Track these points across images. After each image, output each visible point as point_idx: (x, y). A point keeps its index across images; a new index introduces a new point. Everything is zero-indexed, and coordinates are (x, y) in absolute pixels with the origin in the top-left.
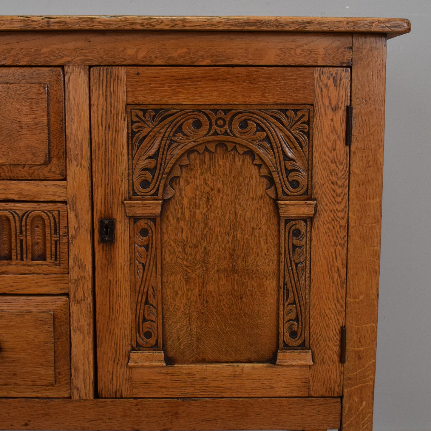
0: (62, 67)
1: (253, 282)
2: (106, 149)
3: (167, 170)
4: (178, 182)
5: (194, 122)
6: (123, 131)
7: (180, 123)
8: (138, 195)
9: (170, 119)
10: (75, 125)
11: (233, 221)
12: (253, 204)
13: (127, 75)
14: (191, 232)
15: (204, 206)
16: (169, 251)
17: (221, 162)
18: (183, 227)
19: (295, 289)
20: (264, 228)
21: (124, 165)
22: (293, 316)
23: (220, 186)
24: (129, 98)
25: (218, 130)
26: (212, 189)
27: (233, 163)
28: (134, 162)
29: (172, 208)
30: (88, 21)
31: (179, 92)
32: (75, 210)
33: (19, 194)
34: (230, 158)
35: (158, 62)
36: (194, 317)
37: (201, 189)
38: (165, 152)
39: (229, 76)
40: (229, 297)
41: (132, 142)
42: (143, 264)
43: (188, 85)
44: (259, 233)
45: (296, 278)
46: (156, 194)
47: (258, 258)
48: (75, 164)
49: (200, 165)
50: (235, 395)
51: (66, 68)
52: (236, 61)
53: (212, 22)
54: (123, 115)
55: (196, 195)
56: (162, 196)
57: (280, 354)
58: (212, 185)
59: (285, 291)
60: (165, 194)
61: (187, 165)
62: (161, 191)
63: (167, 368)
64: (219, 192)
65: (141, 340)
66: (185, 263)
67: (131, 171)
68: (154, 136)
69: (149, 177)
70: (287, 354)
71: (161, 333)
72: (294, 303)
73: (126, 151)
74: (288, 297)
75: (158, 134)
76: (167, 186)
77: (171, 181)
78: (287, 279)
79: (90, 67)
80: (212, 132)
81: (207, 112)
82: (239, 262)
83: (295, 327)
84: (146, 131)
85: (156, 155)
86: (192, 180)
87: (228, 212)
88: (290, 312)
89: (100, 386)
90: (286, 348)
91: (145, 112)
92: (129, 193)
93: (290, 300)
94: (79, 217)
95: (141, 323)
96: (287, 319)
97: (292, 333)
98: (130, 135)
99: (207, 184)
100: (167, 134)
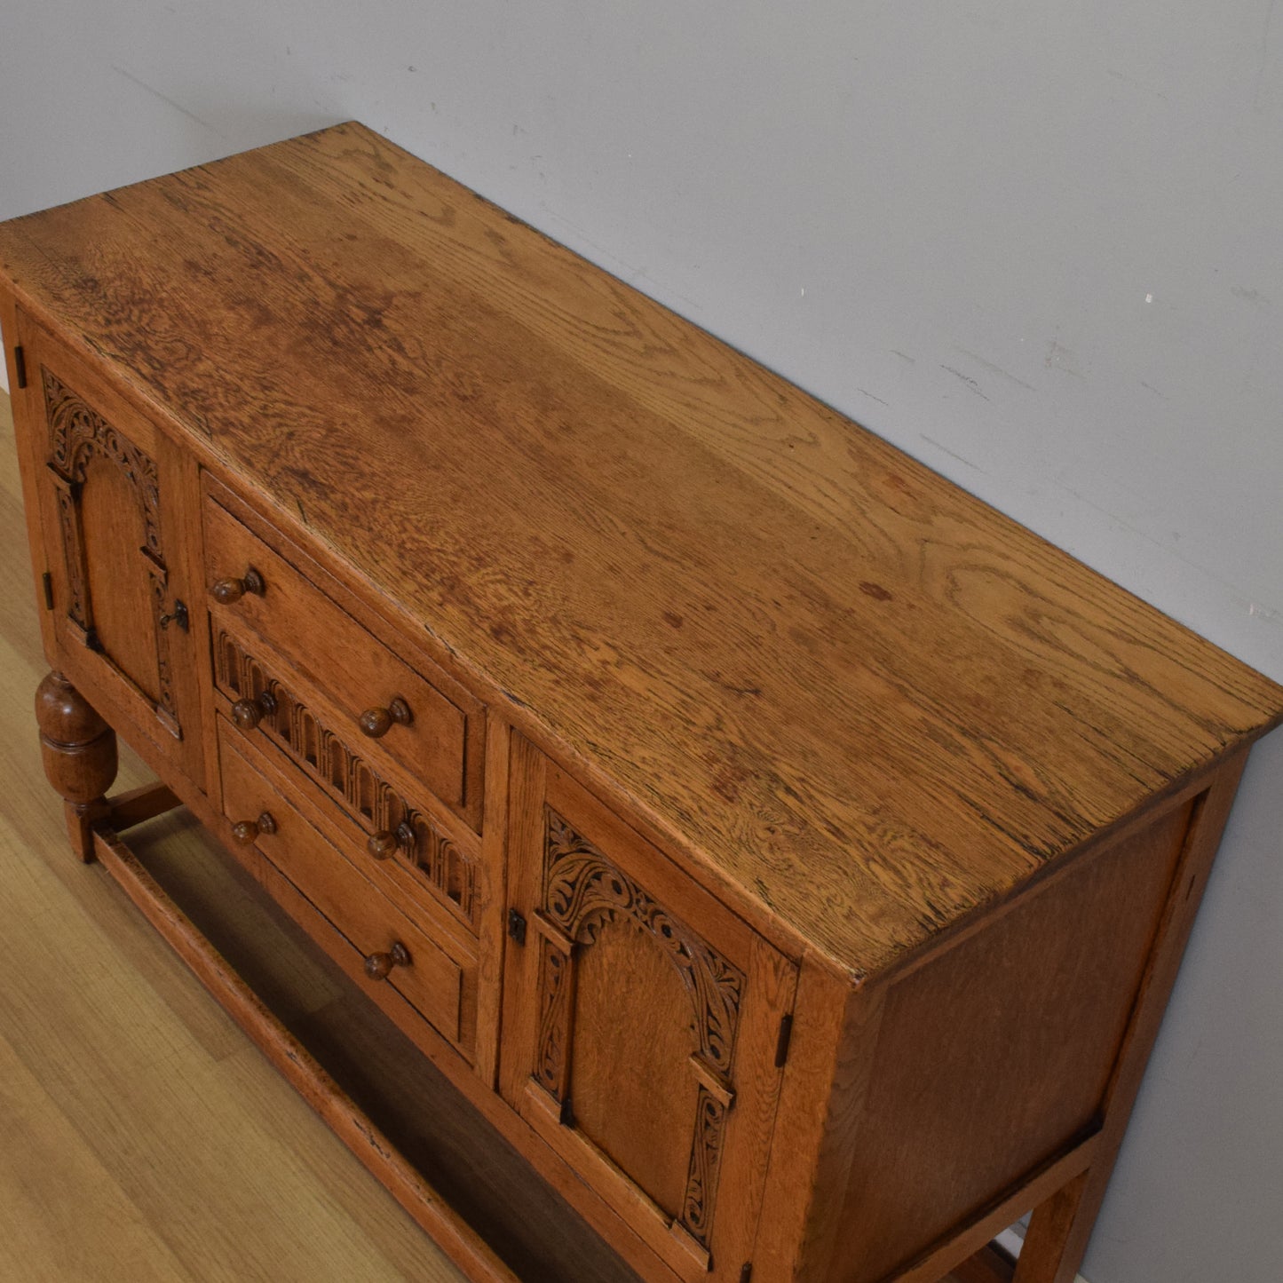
1: (667, 1116)
2: (522, 836)
3: (583, 912)
4: (599, 932)
5: (613, 880)
6: (540, 829)
7: (599, 870)
8: (551, 916)
9: (588, 856)
11: (653, 1029)
12: (675, 1029)
13: (547, 769)
14: (608, 1001)
15: (624, 984)
17: (645, 950)
18: (600, 987)
19: (702, 1168)
21: (539, 868)
22: (697, 1197)
23: (643, 976)
24: (548, 798)
25: (640, 913)
26: (634, 973)
28: (551, 875)
29: (589, 959)
31: (599, 834)
34: (655, 955)
35: (579, 779)
36: (602, 1096)
37: (623, 962)
38: (582, 890)
39: (655, 861)
40: (640, 1109)
41: (549, 850)
42: (551, 995)
43: (609, 834)
45: (705, 1160)
46: (569, 928)
47: (674, 1095)
49: (624, 934)
51: (488, 710)
54: (541, 812)
55: (616, 964)
56: (576, 937)
57: (675, 1225)
58: (634, 967)
59: (693, 1163)
60: (579, 936)
61: (609, 923)
62: (574, 930)
63: (563, 1127)
64: (641, 982)
65: (543, 1074)
66: (599, 1030)
67: (546, 881)
68: (571, 862)
69: (564, 906)
70: (684, 1232)
71: (561, 1084)
72: (700, 1184)
73: (542, 856)
74: (694, 1171)
75: (576, 863)
76: (584, 928)
77: (588, 926)
78: (696, 1150)
79: (512, 728)
80: (632, 910)
81: (628, 882)
82: (654, 1080)
83: (697, 1212)
84: (564, 849)
85: (572, 885)
86: (614, 943)
87: (648, 1014)
88: (694, 1190)
89: (501, 1083)
90: (684, 1224)
91: (564, 827)
92: (542, 905)
93: (696, 1176)
94: (493, 889)
95: (543, 1057)
96: (690, 1194)
97: (693, 1215)
98: (548, 840)
99: (629, 962)
100: (585, 872)
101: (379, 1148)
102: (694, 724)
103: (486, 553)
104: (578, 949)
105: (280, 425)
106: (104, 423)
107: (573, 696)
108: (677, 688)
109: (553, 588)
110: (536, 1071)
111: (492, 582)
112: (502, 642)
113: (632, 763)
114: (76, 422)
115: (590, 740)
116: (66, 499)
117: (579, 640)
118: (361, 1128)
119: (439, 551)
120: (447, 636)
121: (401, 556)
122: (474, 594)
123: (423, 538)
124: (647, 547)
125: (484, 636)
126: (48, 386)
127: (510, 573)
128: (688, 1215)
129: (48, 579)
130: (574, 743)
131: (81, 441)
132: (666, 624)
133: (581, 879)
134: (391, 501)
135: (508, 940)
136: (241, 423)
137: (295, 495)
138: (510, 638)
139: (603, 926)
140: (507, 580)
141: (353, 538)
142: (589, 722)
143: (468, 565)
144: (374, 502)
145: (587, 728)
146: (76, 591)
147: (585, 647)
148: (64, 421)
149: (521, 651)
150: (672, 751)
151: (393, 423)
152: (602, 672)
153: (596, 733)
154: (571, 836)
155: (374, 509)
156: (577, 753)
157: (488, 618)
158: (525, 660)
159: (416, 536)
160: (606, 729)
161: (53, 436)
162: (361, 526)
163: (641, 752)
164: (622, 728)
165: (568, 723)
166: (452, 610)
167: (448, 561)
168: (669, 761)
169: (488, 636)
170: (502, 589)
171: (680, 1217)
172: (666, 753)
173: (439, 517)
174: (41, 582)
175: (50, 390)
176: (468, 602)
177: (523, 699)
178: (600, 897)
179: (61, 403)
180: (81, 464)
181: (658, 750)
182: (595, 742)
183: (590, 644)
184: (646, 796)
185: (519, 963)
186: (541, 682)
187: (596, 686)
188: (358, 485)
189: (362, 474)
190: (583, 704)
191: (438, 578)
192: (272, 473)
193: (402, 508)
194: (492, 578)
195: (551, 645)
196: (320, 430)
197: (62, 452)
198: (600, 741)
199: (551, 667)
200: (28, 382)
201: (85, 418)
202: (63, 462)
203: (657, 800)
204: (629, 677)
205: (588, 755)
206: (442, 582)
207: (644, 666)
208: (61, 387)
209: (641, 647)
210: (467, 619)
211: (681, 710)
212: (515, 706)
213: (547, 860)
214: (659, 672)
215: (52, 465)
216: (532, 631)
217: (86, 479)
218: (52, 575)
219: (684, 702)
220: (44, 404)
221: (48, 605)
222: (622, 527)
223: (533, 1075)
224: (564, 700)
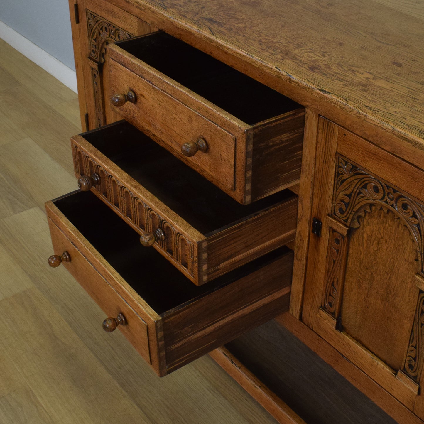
1: (396, 315)
2: (322, 175)
3: (355, 210)
4: (363, 219)
5: (374, 186)
6: (333, 168)
7: (366, 182)
8: (336, 215)
9: (360, 176)
10: (307, 151)
11: (391, 267)
12: (405, 264)
13: (339, 132)
14: (366, 258)
15: (376, 246)
16: (352, 261)
17: (390, 222)
18: (362, 251)
19: (417, 339)
21: (331, 191)
22: (413, 355)
23: (387, 238)
24: (339, 149)
25: (389, 201)
26: (382, 238)
27: (398, 229)
28: (337, 193)
29: (356, 236)
30: (310, 89)
31: (367, 161)
32: (302, 204)
34: (396, 223)
35: (358, 132)
36: (359, 311)
37: (376, 233)
38: (355, 197)
39: (400, 167)
40: (381, 314)
41: (337, 179)
42: (334, 261)
43: (373, 159)
44: (405, 286)
45: (420, 333)
46: (346, 221)
47: (402, 302)
48: (305, 175)
49: (377, 217)
50: (370, 376)
51: (306, 110)
53: (383, 126)
54: (334, 158)
55: (372, 235)
56: (350, 225)
57: (399, 373)
58: (382, 235)
59: (412, 336)
60: (352, 224)
61: (369, 213)
62: (349, 221)
63: (337, 332)
64: (386, 242)
65: (327, 304)
66: (359, 275)
67: (334, 197)
68: (350, 183)
69: (344, 208)
70: (404, 376)
71: (337, 308)
72: (415, 347)
73: (333, 183)
74: (413, 340)
75: (352, 182)
76: (355, 219)
77: (357, 217)
78: (414, 329)
79: (319, 115)
80: (385, 200)
81: (383, 184)
82: (390, 296)
83: (413, 363)
84: (346, 176)
85: (349, 196)
86: (371, 224)
87: (389, 259)
88: (412, 351)
89: (303, 315)
90: (405, 371)
91: (346, 163)
92: (332, 211)
93: (414, 344)
94: (304, 209)
95: (328, 295)
96: (409, 354)
97: (411, 366)
98: (337, 174)
99: (379, 232)
100: (358, 186)
101: (235, 364)
102: (418, 99)
103: (301, 43)
104: (351, 231)
105: (197, 5)
106: (114, 27)
107: (355, 90)
108: (405, 87)
109: (336, 54)
110: (323, 305)
111: (306, 52)
112: (314, 72)
113: (390, 113)
114: (101, 32)
115: (366, 105)
116: (96, 73)
117: (353, 71)
118: (226, 356)
119: (278, 42)
120: (287, 70)
121: (261, 44)
122: (298, 56)
123: (270, 38)
124: (378, 41)
125: (306, 70)
126: (89, 19)
127: (314, 49)
128: (407, 366)
129: (87, 116)
130: (358, 107)
131: (103, 40)
132: (393, 65)
133: (355, 190)
134: (252, 27)
135: (311, 235)
136: (180, 5)
137: (207, 26)
138: (318, 70)
139: (365, 215)
140: (313, 51)
141: (236, 39)
142: (364, 99)
143: (293, 47)
144: (245, 28)
145: (364, 101)
146: (99, 118)
147: (356, 73)
148: (96, 34)
149: (325, 75)
150: (409, 109)
151: (250, 4)
152: (367, 82)
153: (369, 103)
154: (351, 167)
155: (245, 30)
156: (360, 111)
157: (306, 64)
158: (327, 78)
159: (267, 38)
160: (373, 101)
161: (91, 43)
162: (240, 35)
163: (392, 110)
164: (382, 101)
165: (353, 99)
166: (288, 62)
167: (284, 46)
168: (409, 113)
169: (307, 70)
170: (312, 55)
171: (402, 368)
172: (406, 109)
173: (276, 32)
174: (84, 118)
175: (90, 21)
176: (296, 59)
177: (329, 91)
178: (366, 198)
179: (95, 25)
180: (103, 53)
181: (402, 109)
182: (370, 106)
183: (358, 72)
184: (400, 125)
185: (317, 247)
186: (337, 85)
187: (365, 87)
188: (236, 22)
189: (238, 19)
190: (360, 92)
191: (279, 51)
192: (196, 19)
193: (258, 29)
194: (305, 51)
195: (339, 72)
196: (217, 6)
197: (95, 50)
198: (371, 105)
199: (341, 80)
200: (80, 21)
201: (106, 28)
202: (95, 55)
203: (406, 127)
204: (381, 83)
205: (366, 111)
206: (281, 52)
207: (387, 79)
208: (94, 17)
209: (384, 73)
210: (296, 65)
211: (410, 95)
212: (326, 95)
213: (335, 186)
214: (395, 81)
215: (89, 58)
216: (329, 68)
217: (105, 61)
218: (89, 115)
219: (410, 92)
220: (87, 29)
221: (87, 129)
222: (364, 35)
223: (321, 307)
224: (350, 91)
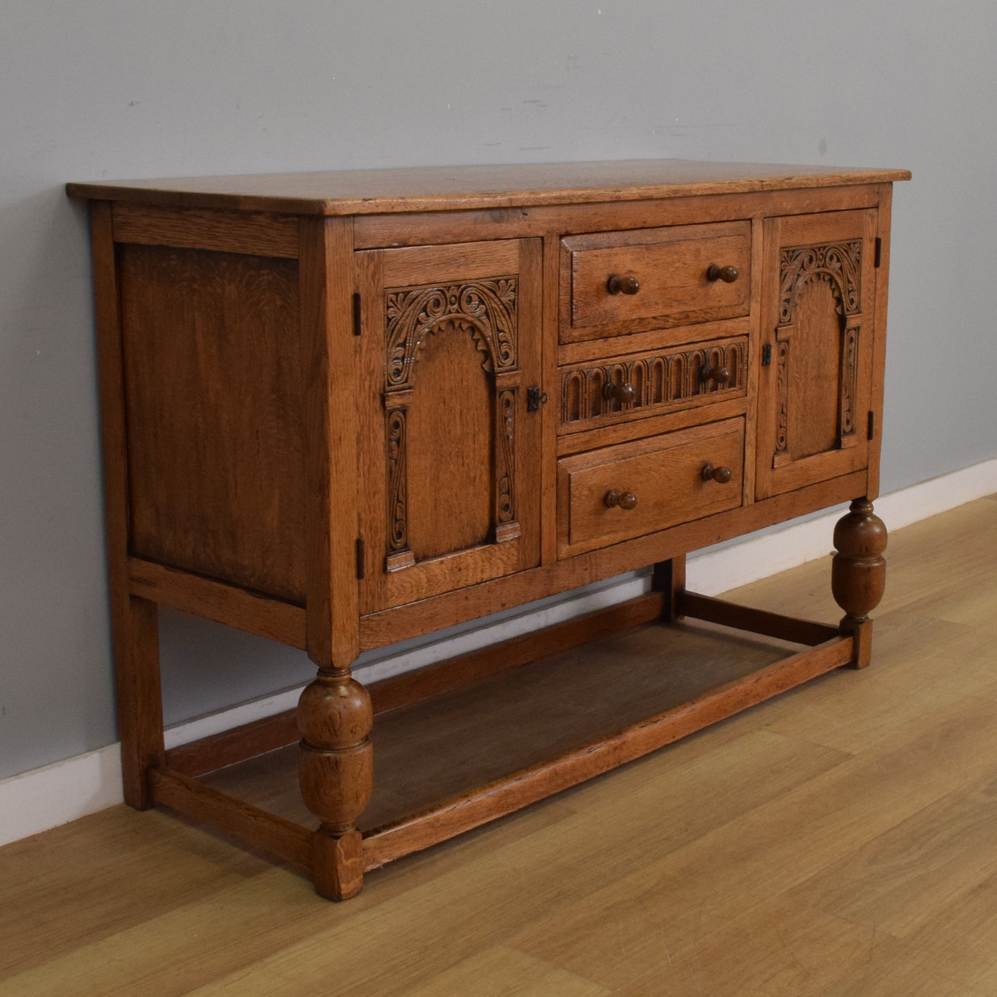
0: (750, 220)
5: (809, 258)
6: (778, 270)
7: (803, 260)
8: (782, 323)
10: (756, 269)
13: (782, 224)
17: (816, 289)
20: (833, 339)
21: (777, 298)
22: (847, 407)
24: (782, 243)
25: (820, 263)
28: (781, 295)
31: (805, 235)
32: (753, 340)
33: (726, 331)
35: (797, 212)
39: (828, 220)
41: (781, 278)
48: (754, 300)
51: (754, 221)
52: (831, 209)
54: (779, 257)
65: (779, 445)
67: (780, 302)
68: (790, 273)
69: (787, 307)
72: (848, 397)
75: (792, 271)
79: (764, 219)
80: (817, 265)
81: (816, 249)
83: (849, 417)
84: (788, 268)
85: (790, 289)
89: (758, 490)
91: (788, 253)
92: (778, 321)
94: (755, 344)
95: (778, 431)
96: (845, 410)
97: (848, 422)
98: (781, 272)
100: (796, 271)
106: (459, 287)
110: (775, 450)
114: (422, 316)
116: (400, 417)
126: (389, 307)
129: (358, 545)
133: (794, 279)
135: (761, 372)
146: (399, 516)
148: (405, 330)
161: (389, 358)
175: (390, 311)
179: (405, 312)
185: (767, 381)
197: (399, 366)
200: (362, 327)
201: (436, 301)
202: (400, 377)
208: (407, 294)
220: (382, 332)
223: (775, 453)
